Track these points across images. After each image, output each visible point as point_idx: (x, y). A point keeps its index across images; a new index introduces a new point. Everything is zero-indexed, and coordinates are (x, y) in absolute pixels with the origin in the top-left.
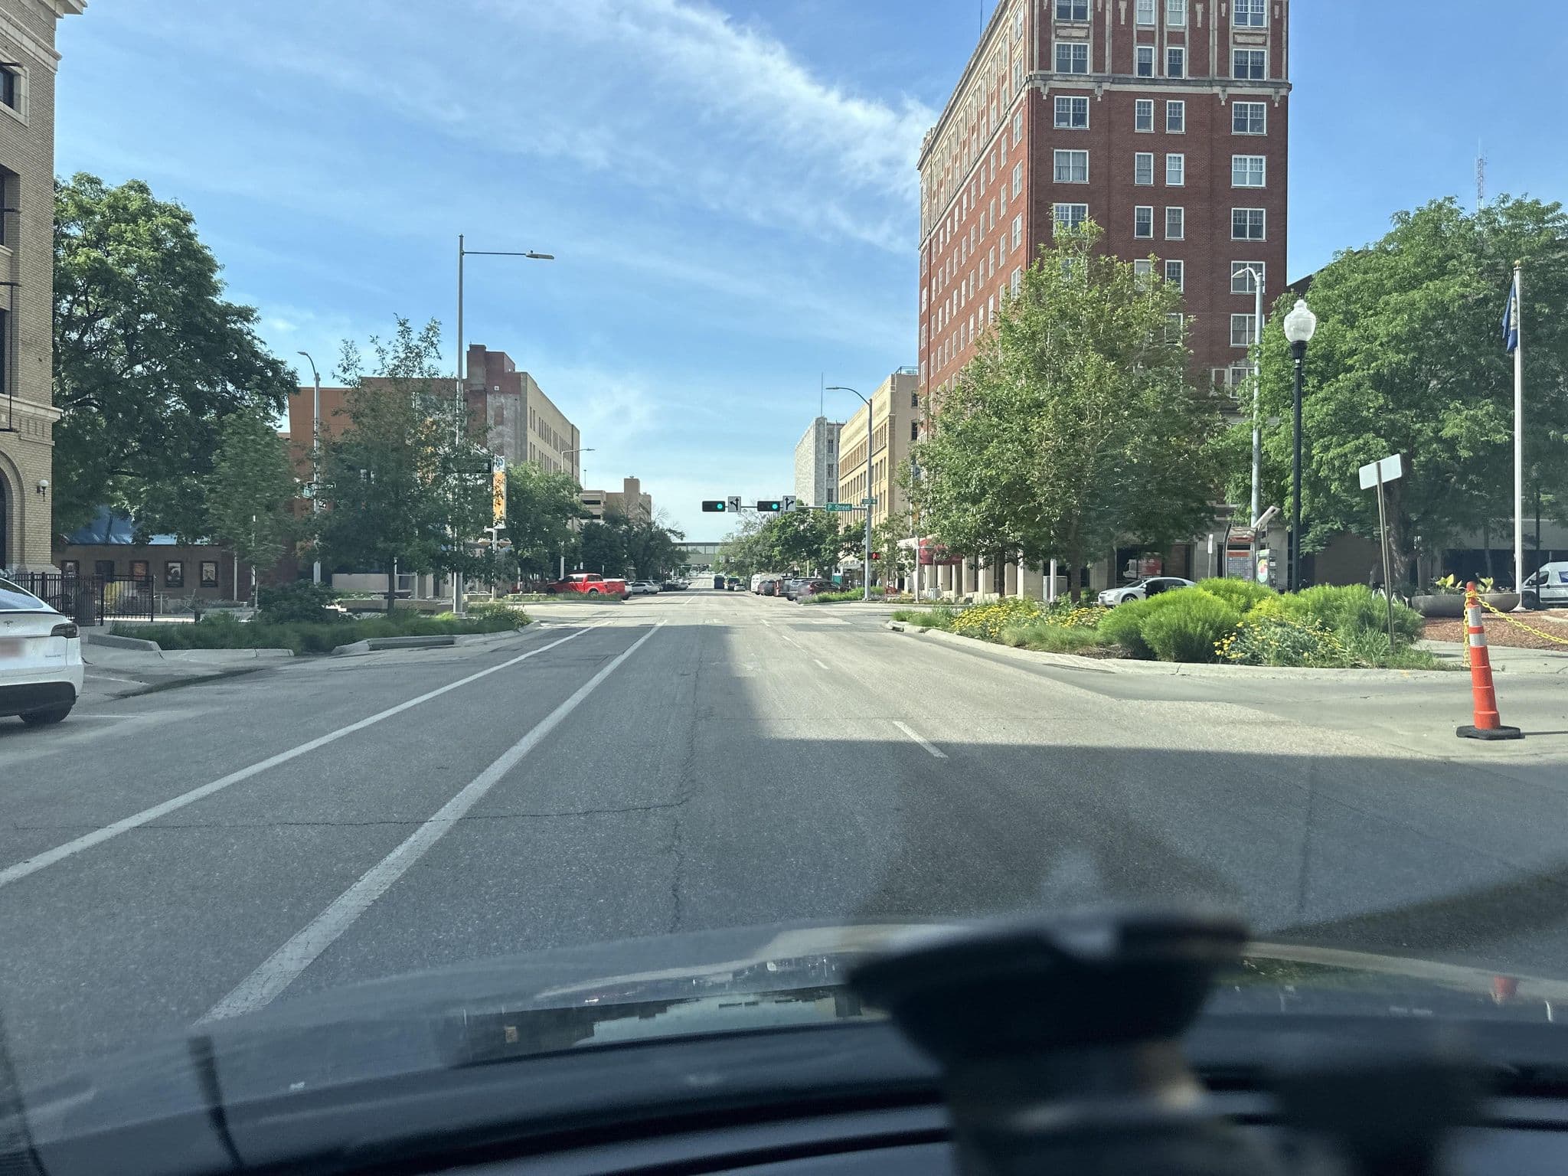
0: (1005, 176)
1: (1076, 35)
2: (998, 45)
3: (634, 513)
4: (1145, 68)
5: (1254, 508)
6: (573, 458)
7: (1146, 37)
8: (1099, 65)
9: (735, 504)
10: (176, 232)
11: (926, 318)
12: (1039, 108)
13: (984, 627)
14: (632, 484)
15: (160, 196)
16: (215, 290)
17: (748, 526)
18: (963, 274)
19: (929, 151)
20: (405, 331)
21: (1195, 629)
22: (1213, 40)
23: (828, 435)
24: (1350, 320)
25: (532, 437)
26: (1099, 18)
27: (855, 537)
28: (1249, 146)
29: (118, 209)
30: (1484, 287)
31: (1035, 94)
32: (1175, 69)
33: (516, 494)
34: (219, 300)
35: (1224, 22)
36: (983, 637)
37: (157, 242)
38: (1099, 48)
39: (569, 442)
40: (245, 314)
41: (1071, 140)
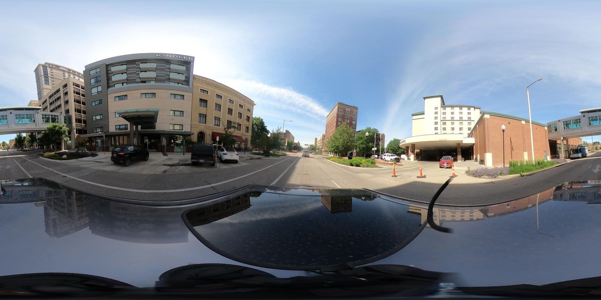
0: (334, 119)
1: (341, 110)
2: (334, 109)
3: (298, 145)
4: (346, 113)
5: (354, 149)
6: (294, 140)
7: (347, 111)
8: (343, 112)
9: (308, 145)
10: (261, 120)
11: (326, 130)
12: (338, 114)
13: (334, 160)
14: (299, 142)
15: (261, 118)
16: (264, 125)
17: (308, 147)
18: (330, 127)
19: (327, 117)
20: (278, 127)
21: (358, 163)
22: (352, 112)
23: (316, 139)
24: (363, 135)
25: (290, 137)
26: (343, 109)
27: (318, 149)
28: (354, 121)
29: (257, 119)
30: (372, 134)
31: (337, 113)
32: (349, 114)
33: (288, 143)
34: (264, 126)
35: (353, 111)
36: (333, 161)
37: (260, 121)
38: (343, 111)
39: (293, 138)
40: (266, 126)
41: (340, 117)
